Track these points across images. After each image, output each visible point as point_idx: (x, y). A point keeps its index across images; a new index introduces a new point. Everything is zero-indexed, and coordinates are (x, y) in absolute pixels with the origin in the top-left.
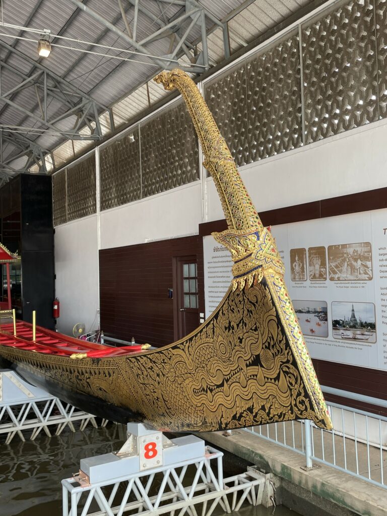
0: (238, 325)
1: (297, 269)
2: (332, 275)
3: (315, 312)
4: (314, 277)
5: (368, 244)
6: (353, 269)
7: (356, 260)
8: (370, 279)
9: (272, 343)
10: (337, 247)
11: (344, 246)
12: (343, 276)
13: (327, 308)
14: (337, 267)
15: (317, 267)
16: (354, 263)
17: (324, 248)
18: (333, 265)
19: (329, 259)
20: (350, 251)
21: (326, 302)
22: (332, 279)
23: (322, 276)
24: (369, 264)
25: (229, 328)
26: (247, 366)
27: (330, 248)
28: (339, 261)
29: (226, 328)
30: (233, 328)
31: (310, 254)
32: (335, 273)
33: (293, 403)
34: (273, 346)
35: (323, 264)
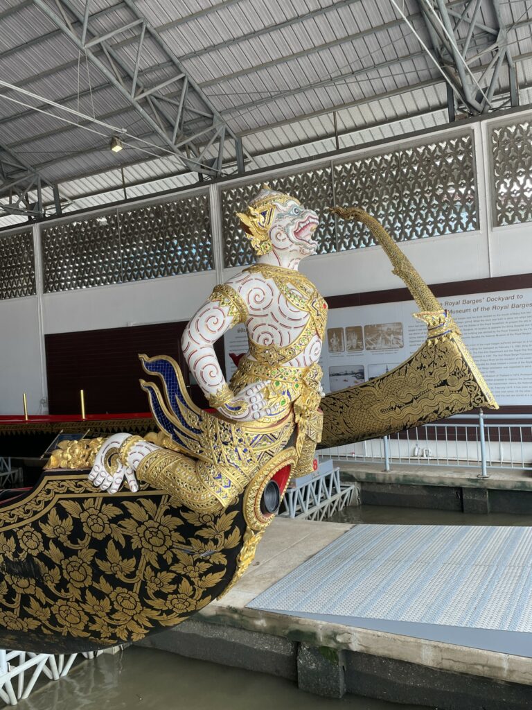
0: (429, 366)
1: (335, 343)
2: (368, 346)
3: (353, 373)
4: (352, 348)
5: (400, 324)
6: (387, 341)
7: (389, 335)
8: (402, 347)
9: (458, 371)
10: (372, 326)
11: (379, 326)
12: (378, 346)
13: (363, 370)
14: (372, 340)
15: (354, 341)
16: (388, 337)
17: (360, 327)
18: (369, 339)
19: (365, 335)
20: (385, 329)
21: (363, 366)
22: (368, 349)
23: (358, 347)
24: (400, 337)
25: (422, 367)
26: (435, 387)
27: (366, 327)
28: (375, 336)
29: (418, 368)
30: (425, 367)
31: (347, 332)
32: (371, 344)
33: (472, 400)
34: (458, 374)
35: (360, 339)
